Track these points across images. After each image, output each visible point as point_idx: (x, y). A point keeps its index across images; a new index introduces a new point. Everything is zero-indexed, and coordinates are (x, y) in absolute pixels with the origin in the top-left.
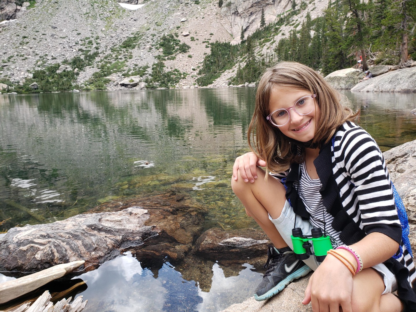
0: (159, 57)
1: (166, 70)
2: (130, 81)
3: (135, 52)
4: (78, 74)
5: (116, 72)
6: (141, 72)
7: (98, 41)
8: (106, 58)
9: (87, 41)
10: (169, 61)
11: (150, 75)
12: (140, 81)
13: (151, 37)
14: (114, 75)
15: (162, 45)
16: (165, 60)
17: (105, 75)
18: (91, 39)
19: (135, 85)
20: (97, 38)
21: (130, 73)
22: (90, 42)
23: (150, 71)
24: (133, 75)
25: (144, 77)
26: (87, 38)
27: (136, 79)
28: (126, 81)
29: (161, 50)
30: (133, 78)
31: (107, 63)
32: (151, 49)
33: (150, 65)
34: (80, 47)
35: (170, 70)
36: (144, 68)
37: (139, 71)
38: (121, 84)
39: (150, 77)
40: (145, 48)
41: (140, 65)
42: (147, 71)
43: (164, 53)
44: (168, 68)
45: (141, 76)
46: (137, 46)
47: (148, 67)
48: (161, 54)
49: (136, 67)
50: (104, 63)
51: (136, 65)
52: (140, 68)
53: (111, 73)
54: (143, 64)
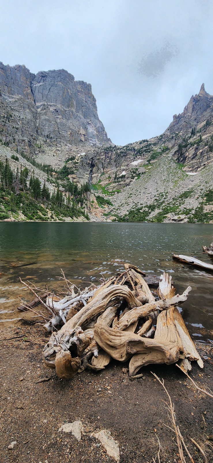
0: (202, 203)
1: (205, 211)
2: (178, 218)
3: (187, 200)
4: (150, 213)
5: (171, 212)
6: (187, 212)
7: (167, 194)
8: (168, 204)
9: (161, 195)
10: (209, 206)
11: (193, 214)
12: (185, 218)
13: (200, 191)
14: (170, 214)
15: (206, 195)
16: (206, 205)
17: (165, 214)
18: (164, 194)
19: (182, 220)
20: (167, 193)
21: (180, 213)
22: (163, 196)
23: (193, 212)
24: (182, 214)
25: (189, 216)
26: (161, 193)
27: (182, 217)
28: (176, 218)
29: (205, 198)
30: (180, 216)
31: (168, 207)
32: (198, 198)
33: (195, 208)
34: (156, 198)
35: (208, 211)
36: (190, 210)
37: (186, 211)
38: (172, 219)
39: (192, 216)
40: (194, 198)
41: (188, 208)
42: (192, 212)
43: (206, 200)
44: (207, 210)
45: (187, 215)
46: (189, 197)
47: (193, 209)
48: (204, 201)
49: (185, 209)
50: (166, 207)
51: (185, 208)
52: (188, 210)
53: (168, 213)
54: (191, 207)
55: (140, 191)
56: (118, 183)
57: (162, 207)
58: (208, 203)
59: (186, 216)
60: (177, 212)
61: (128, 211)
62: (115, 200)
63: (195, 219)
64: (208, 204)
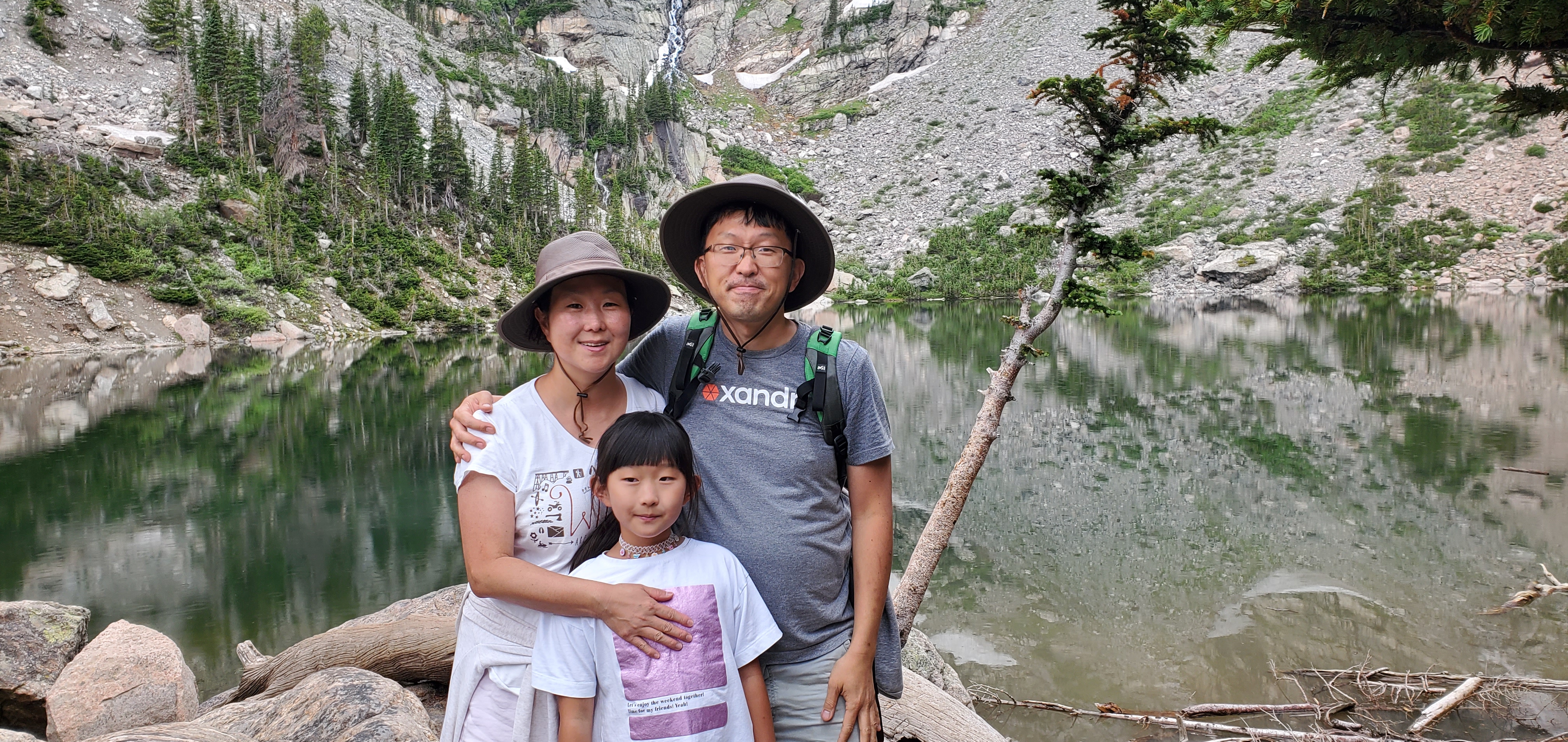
0: (1384, 165)
1: (1405, 215)
2: (1241, 263)
3: (1290, 148)
5: (1195, 228)
6: (1292, 225)
8: (1173, 176)
10: (1428, 177)
11: (1329, 236)
12: (1285, 261)
14: (1189, 238)
15: (1409, 114)
16: (1410, 173)
17: (1156, 241)
19: (1260, 277)
21: (1249, 231)
23: (1332, 220)
24: (1259, 237)
25: (1304, 246)
27: (1268, 253)
28: (1227, 261)
29: (1403, 132)
30: (1255, 249)
31: (1173, 194)
32: (1356, 132)
33: (1339, 197)
35: (1423, 213)
36: (1313, 212)
37: (1290, 221)
38: (1204, 274)
39: (1328, 246)
40: (1332, 130)
41: (1297, 199)
42: (1322, 221)
43: (1414, 145)
44: (1415, 206)
45: (1291, 242)
46: (1302, 124)
47: (1327, 205)
48: (1399, 150)
49: (1282, 207)
50: (1163, 196)
51: (1282, 199)
52: (1297, 209)
53: (1177, 232)
54: (1313, 193)
55: (992, 103)
56: (847, 59)
57: (1133, 200)
58: (1420, 163)
59: (1291, 249)
60: (1233, 226)
61: (922, 230)
62: (841, 163)
63: (1343, 264)
64: (1424, 168)
